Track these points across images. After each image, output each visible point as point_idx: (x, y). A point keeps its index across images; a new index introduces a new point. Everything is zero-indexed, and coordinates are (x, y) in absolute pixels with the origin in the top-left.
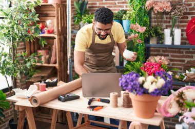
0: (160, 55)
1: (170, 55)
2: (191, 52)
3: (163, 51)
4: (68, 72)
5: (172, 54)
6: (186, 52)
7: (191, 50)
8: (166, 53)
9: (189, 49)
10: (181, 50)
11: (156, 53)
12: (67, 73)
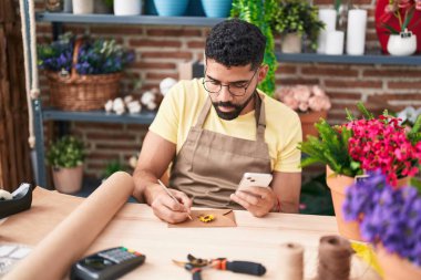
0: (303, 82)
1: (322, 82)
2: (376, 73)
3: (305, 71)
4: (32, 140)
5: (328, 78)
6: (367, 73)
7: (378, 67)
8: (312, 77)
9: (373, 65)
10: (353, 68)
11: (283, 76)
12: (28, 144)
